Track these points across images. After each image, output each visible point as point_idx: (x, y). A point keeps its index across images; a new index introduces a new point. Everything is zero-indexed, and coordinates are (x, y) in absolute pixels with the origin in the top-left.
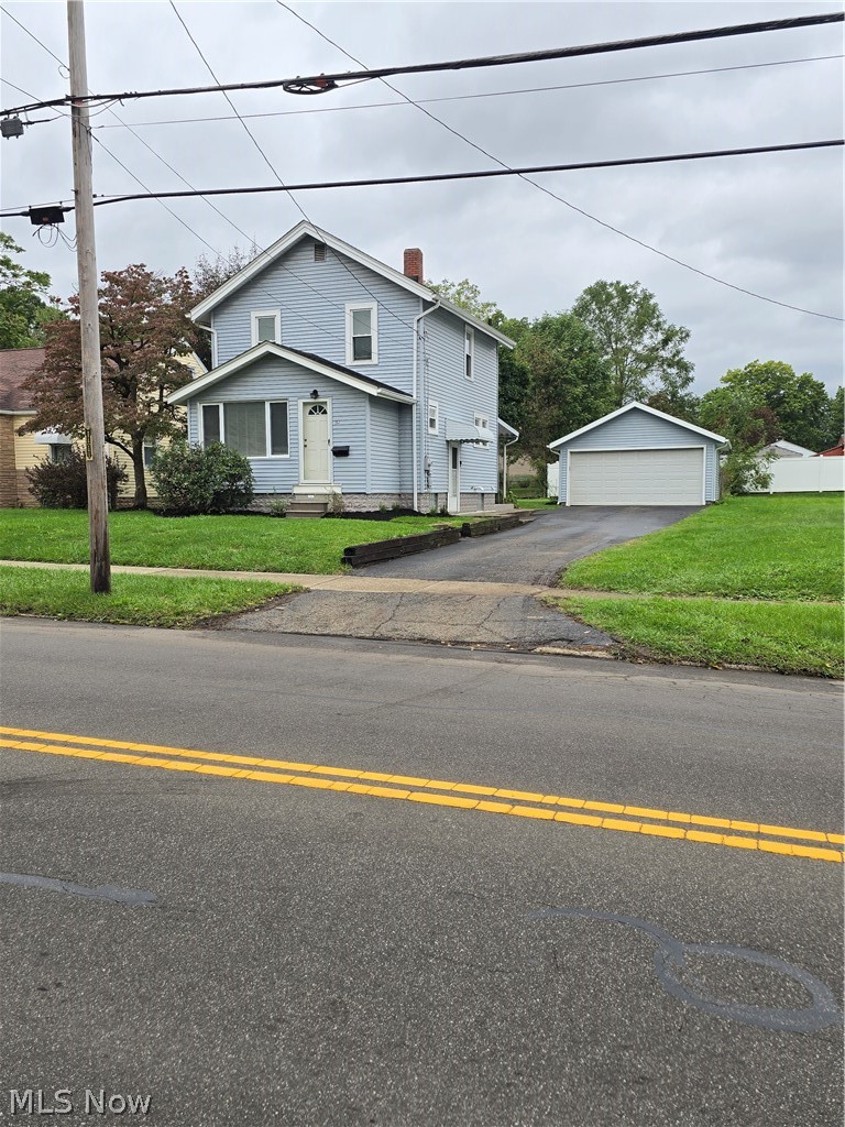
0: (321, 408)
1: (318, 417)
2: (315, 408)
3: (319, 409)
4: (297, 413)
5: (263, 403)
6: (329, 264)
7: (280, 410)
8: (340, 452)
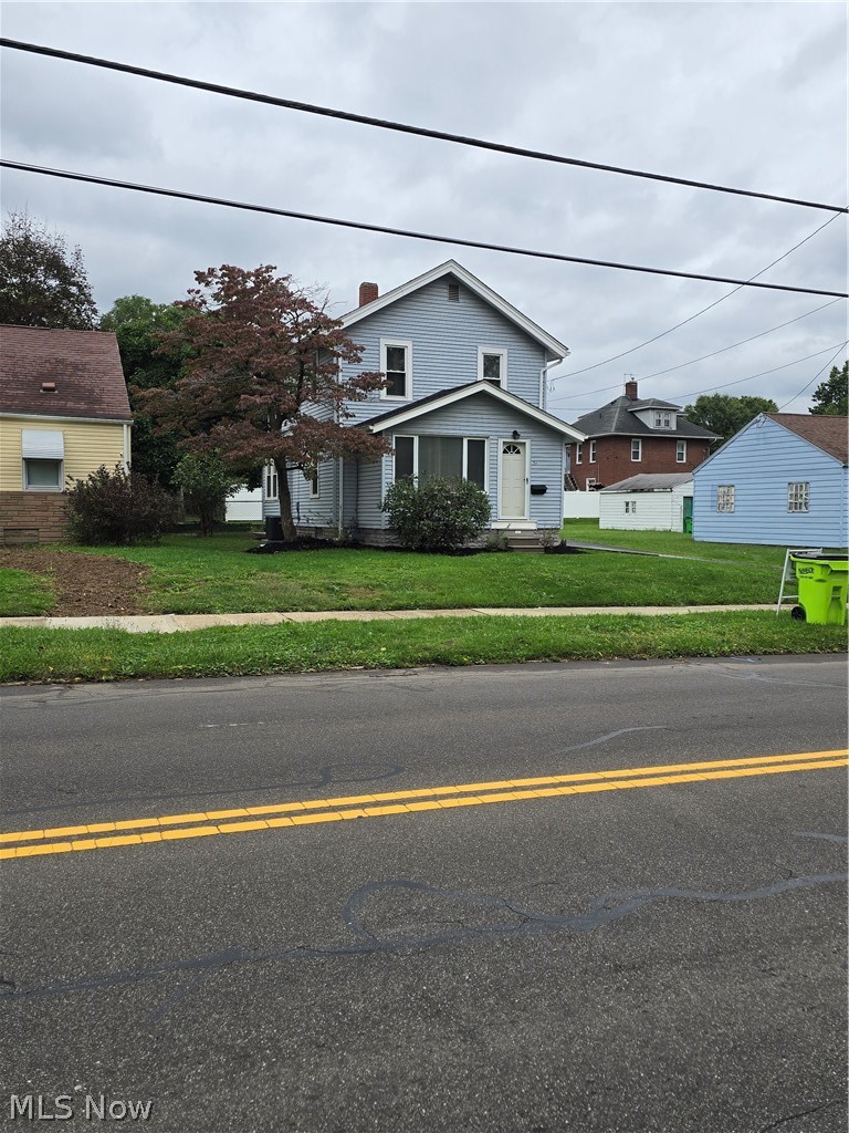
0: (515, 448)
1: (512, 457)
2: (509, 448)
3: (511, 448)
4: (493, 452)
5: (461, 439)
6: (463, 306)
7: (477, 447)
8: (538, 491)
